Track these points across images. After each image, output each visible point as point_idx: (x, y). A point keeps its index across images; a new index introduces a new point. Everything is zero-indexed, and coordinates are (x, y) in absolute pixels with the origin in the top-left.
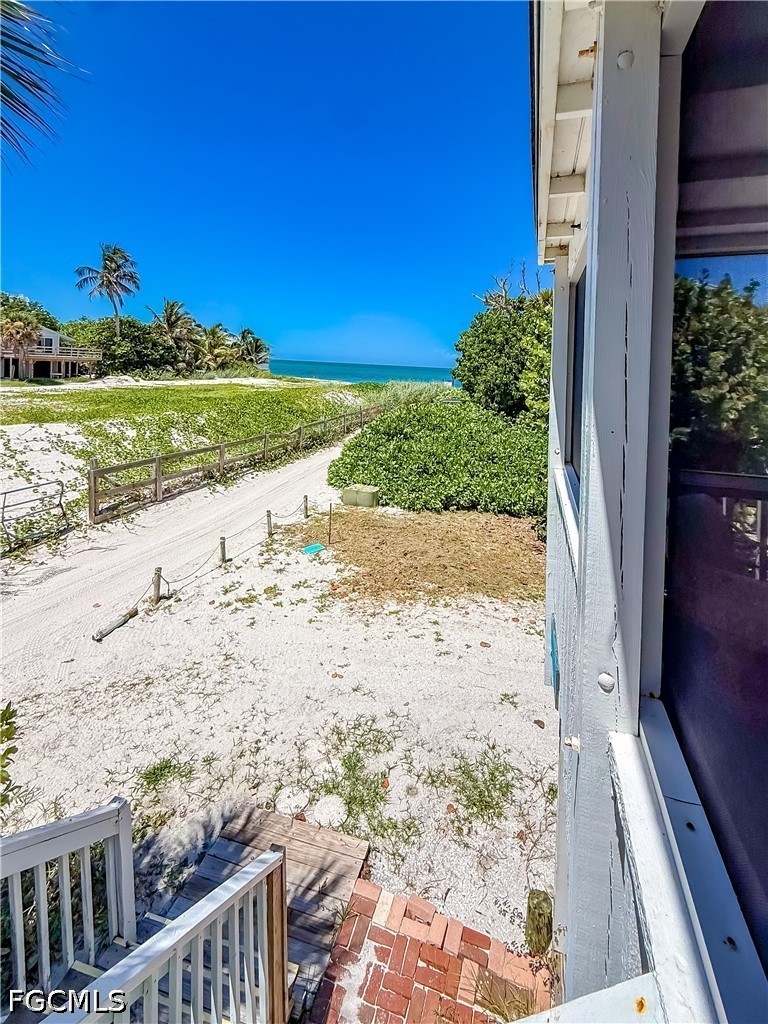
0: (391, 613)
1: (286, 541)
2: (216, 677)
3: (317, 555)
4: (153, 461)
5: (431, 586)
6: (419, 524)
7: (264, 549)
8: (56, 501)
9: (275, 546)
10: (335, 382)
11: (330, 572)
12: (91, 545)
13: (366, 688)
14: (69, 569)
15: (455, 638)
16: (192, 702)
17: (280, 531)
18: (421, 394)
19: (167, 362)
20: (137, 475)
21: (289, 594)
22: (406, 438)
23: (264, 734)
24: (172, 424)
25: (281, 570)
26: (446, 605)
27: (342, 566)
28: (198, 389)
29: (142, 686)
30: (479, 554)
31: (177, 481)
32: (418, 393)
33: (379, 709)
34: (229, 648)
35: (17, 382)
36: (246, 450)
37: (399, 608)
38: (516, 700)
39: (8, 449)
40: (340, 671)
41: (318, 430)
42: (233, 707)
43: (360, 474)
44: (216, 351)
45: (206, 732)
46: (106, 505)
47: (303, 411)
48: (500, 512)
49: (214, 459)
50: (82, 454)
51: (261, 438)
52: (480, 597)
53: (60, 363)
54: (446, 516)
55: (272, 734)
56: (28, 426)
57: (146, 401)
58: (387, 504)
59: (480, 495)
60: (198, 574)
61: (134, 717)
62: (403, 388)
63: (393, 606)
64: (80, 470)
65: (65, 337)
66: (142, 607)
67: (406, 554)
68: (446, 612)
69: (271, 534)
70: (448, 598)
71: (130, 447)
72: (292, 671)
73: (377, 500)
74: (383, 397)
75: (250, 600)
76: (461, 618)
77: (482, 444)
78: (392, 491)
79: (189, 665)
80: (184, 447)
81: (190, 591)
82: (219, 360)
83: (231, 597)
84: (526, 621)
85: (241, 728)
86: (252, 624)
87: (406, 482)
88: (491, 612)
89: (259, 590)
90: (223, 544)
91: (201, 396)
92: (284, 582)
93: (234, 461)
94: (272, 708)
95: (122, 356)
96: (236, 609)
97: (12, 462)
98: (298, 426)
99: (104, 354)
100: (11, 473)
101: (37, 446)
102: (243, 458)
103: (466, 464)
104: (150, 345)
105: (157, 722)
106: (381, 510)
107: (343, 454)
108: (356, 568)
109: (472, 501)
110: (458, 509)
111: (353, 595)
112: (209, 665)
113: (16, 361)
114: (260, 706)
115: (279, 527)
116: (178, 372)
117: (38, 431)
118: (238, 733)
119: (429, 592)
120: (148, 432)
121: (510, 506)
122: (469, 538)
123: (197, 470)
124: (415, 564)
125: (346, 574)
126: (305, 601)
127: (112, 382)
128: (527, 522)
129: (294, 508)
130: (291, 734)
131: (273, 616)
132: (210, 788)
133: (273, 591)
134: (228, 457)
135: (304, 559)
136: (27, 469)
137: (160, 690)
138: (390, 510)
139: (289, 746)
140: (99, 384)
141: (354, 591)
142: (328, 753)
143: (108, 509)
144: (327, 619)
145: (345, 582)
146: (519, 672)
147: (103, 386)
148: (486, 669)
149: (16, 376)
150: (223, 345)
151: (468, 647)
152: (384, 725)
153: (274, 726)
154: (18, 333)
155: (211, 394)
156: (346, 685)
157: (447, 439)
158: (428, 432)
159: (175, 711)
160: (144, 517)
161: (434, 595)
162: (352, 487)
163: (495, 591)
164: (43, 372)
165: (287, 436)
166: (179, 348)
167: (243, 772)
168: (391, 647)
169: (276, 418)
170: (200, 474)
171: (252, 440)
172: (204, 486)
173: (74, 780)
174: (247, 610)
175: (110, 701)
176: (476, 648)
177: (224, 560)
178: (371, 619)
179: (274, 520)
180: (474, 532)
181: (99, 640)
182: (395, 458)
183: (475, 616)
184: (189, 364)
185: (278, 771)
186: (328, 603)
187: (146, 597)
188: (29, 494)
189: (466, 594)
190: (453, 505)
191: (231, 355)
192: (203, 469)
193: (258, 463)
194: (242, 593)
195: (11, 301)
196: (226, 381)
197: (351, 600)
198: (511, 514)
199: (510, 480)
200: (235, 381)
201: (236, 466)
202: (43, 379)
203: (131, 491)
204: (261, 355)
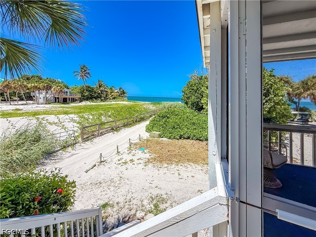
0: (165, 167)
1: (135, 147)
2: (118, 182)
3: (144, 151)
4: (98, 124)
5: (177, 160)
6: (173, 143)
7: (129, 149)
8: (73, 136)
9: (132, 149)
11: (147, 156)
12: (82, 147)
13: (159, 187)
14: (77, 154)
15: (184, 174)
16: (112, 188)
17: (133, 144)
19: (98, 98)
20: (93, 129)
21: (136, 162)
22: (168, 118)
23: (132, 197)
24: (102, 114)
25: (134, 155)
26: (181, 166)
27: (151, 154)
28: (108, 105)
29: (99, 184)
30: (190, 152)
31: (104, 130)
32: (171, 105)
33: (163, 192)
34: (121, 175)
35: (58, 104)
36: (122, 122)
37: (167, 166)
38: (202, 192)
39: (59, 121)
40: (151, 182)
41: (142, 116)
42: (123, 190)
43: (155, 129)
44: (112, 94)
45: (116, 196)
46: (85, 137)
47: (138, 111)
48: (197, 140)
49: (114, 124)
50: (78, 123)
51: (126, 118)
52: (191, 164)
53: (70, 98)
54: (180, 141)
55: (134, 197)
56: (64, 115)
57: (94, 109)
58: (163, 137)
59: (190, 135)
60: (111, 156)
61: (98, 192)
62: (167, 104)
63: (166, 165)
64: (78, 127)
65: (71, 91)
66: (97, 164)
67: (169, 151)
68: (181, 167)
69: (130, 145)
70: (181, 163)
71: (91, 121)
72: (138, 182)
73: (160, 136)
74: (161, 106)
75: (126, 163)
76: (185, 169)
77: (191, 120)
78: (164, 134)
79: (111, 179)
80: (105, 121)
81: (109, 160)
82: (113, 97)
83: (120, 162)
84: (205, 170)
85: (126, 195)
86: (127, 169)
87: (168, 131)
88: (194, 168)
89: (128, 160)
90: (117, 148)
91: (108, 107)
92: (135, 158)
94: (134, 191)
95: (86, 96)
96: (122, 165)
97: (61, 125)
98: (137, 115)
99: (82, 96)
100: (61, 128)
101: (67, 121)
102: (122, 124)
103: (186, 126)
104: (94, 93)
105: (104, 193)
106: (161, 139)
107: (150, 123)
108: (155, 155)
109: (188, 136)
110: (184, 139)
111: (154, 162)
112: (116, 179)
113: (58, 98)
114: (130, 190)
115: (133, 143)
116: (102, 100)
117: (67, 117)
118: (125, 197)
119: (176, 162)
120: (95, 117)
121: (199, 138)
122: (187, 147)
123: (109, 127)
124: (172, 154)
125: (152, 156)
126: (141, 163)
127: (84, 103)
128: (204, 143)
129: (136, 138)
130: (139, 197)
131: (132, 167)
132: (118, 210)
133: (132, 161)
134: (118, 124)
135: (140, 152)
136: (65, 127)
137: (104, 185)
138: (164, 139)
139: (139, 200)
140: (80, 104)
141: (154, 161)
142: (149, 203)
143: (86, 138)
144: (147, 168)
145: (152, 158)
146: (203, 184)
147: (81, 104)
148: (193, 183)
149: (58, 102)
150: (114, 92)
151: (188, 177)
152: (164, 196)
153: (134, 195)
154: (59, 90)
155: (111, 106)
156: (153, 186)
157: (180, 118)
158: (174, 116)
159: (108, 190)
160: (96, 140)
161: (177, 163)
162: (153, 132)
163: (196, 162)
164: (65, 101)
165: (133, 118)
166: (102, 93)
167: (127, 206)
168: (166, 176)
169: (130, 113)
170: (110, 128)
171: (124, 119)
172: (111, 132)
173: (84, 206)
174: (125, 165)
175: (91, 187)
176: (190, 177)
177: (118, 152)
178: (160, 169)
179: (131, 141)
180: (189, 145)
181: (87, 172)
182: (165, 124)
183: (190, 169)
184: (105, 98)
185: (136, 207)
186: (147, 164)
187: (98, 161)
188: (65, 134)
189: (187, 163)
190: (182, 138)
191: (116, 95)
192: (111, 127)
193: (125, 126)
194: (123, 161)
195: (56, 81)
196: (115, 103)
197: (154, 163)
198: (200, 140)
199: (199, 130)
200: (118, 102)
201: (120, 126)
202: (65, 103)
203: (92, 133)
204: (125, 95)
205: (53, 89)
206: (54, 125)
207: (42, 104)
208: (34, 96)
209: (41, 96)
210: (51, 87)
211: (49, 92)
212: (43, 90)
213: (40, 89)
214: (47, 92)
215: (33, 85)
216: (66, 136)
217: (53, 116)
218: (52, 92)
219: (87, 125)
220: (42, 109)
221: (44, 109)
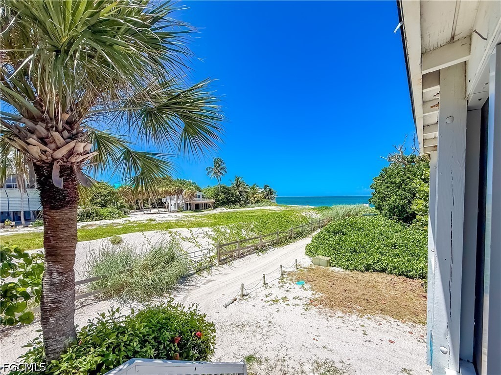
0: (339, 317)
1: (289, 279)
2: (266, 329)
3: (303, 286)
4: (237, 242)
5: (360, 308)
6: (352, 277)
7: (280, 281)
8: (208, 256)
9: (284, 280)
10: (306, 207)
11: (309, 294)
12: (219, 272)
13: (330, 347)
14: (213, 280)
15: (374, 334)
16: (259, 337)
17: (286, 274)
18: (351, 211)
19: (237, 201)
20: (232, 247)
21: (291, 302)
22: (343, 234)
23: (286, 355)
24: (242, 227)
25: (288, 291)
26: (369, 318)
27: (314, 292)
28: (249, 212)
29: (241, 326)
30: (387, 296)
31: (245, 250)
32: (349, 211)
33: (336, 359)
34: (270, 319)
35: (190, 212)
36: (270, 238)
37: (343, 315)
40: (316, 338)
41: (300, 229)
42: (274, 342)
43: (320, 251)
44: (255, 196)
45: (265, 349)
46: (222, 258)
47: (292, 221)
48: (400, 275)
49: (258, 242)
50: (214, 239)
51: (276, 234)
52: (388, 318)
53: (202, 204)
54: (367, 274)
55: (290, 356)
56: (198, 228)
57: (231, 218)
58: (335, 266)
59: (387, 265)
60: (256, 288)
61: (240, 337)
62: (341, 209)
63: (340, 314)
64: (214, 245)
65: (204, 194)
66: (238, 298)
67: (346, 291)
68: (369, 322)
69: (282, 275)
70: (369, 315)
71: (228, 236)
72: (296, 333)
73: (329, 264)
74: (331, 213)
75: (276, 301)
76: (377, 326)
77: (388, 238)
78: (337, 260)
79: (256, 322)
80: (247, 237)
81: (253, 294)
82: (256, 199)
83: (268, 299)
84: (417, 335)
85: (277, 350)
86: (278, 311)
87: (344, 256)
88: (395, 326)
89: (279, 298)
90: (264, 277)
91: (250, 215)
92: (290, 296)
93: (265, 243)
94: (289, 346)
95: (222, 200)
96: (271, 304)
97: (194, 241)
98: (291, 228)
99: (216, 200)
100: (194, 245)
101: (201, 235)
102: (269, 242)
103: (378, 249)
104: (231, 195)
105: (248, 341)
106: (332, 268)
107: (312, 241)
108: (321, 294)
109: (382, 268)
110: (374, 271)
111: (320, 306)
112: (264, 324)
113: (190, 204)
114: (284, 344)
115: (285, 272)
116: (241, 205)
117: (200, 230)
118: (276, 352)
119: (359, 310)
120: (234, 231)
121: (406, 272)
122: (380, 286)
123: (252, 246)
124: (351, 296)
125: (316, 296)
126: (299, 305)
127: (219, 210)
128: (418, 282)
129: (291, 265)
130: (297, 357)
131: (286, 309)
132: (268, 369)
133: (285, 299)
134: (263, 241)
135: (297, 287)
136: (199, 244)
137: (247, 329)
138: (337, 269)
139: (296, 363)
140: (215, 211)
141: (320, 304)
142: (313, 370)
143: (223, 260)
144: (309, 315)
145: (316, 299)
146: (413, 360)
147: (216, 212)
148: (393, 354)
149: (190, 209)
150: (257, 192)
151: (382, 341)
152: (339, 366)
153: (291, 353)
154: (190, 194)
155: (254, 214)
156: (320, 344)
157: (367, 235)
158: (356, 232)
159: (253, 338)
160: (236, 263)
161: (362, 313)
162: (317, 257)
163: (398, 316)
164: (197, 207)
165: (286, 233)
166: (241, 195)
167: (279, 367)
168: (340, 333)
169: (281, 225)
170: (253, 248)
171: (272, 234)
172: (255, 253)
174: (275, 305)
175: (232, 329)
176: (386, 342)
177: (265, 283)
178: (329, 318)
179: (283, 269)
180: (384, 284)
181: (226, 307)
182: (338, 244)
183: (385, 326)
184: (245, 202)
185: (293, 371)
186: (309, 308)
187: (239, 294)
188: (200, 253)
189: (380, 315)
190: (371, 269)
191: (260, 197)
192: (254, 246)
193: (276, 244)
194: (273, 297)
195: (187, 182)
196: (259, 208)
197: (319, 308)
198: (407, 276)
199: (406, 258)
200: (262, 208)
201: (266, 245)
202: (198, 210)
203: (230, 253)
204: (272, 196)
205: (183, 193)
206: (187, 241)
207: (173, 212)
208: (165, 203)
209: (172, 202)
210: (182, 191)
211: (180, 197)
212: (174, 195)
213: (171, 194)
214: (178, 198)
215: (164, 189)
216: (201, 256)
217: (185, 229)
218: (183, 197)
219: (224, 242)
220: (174, 219)
221: (176, 218)
